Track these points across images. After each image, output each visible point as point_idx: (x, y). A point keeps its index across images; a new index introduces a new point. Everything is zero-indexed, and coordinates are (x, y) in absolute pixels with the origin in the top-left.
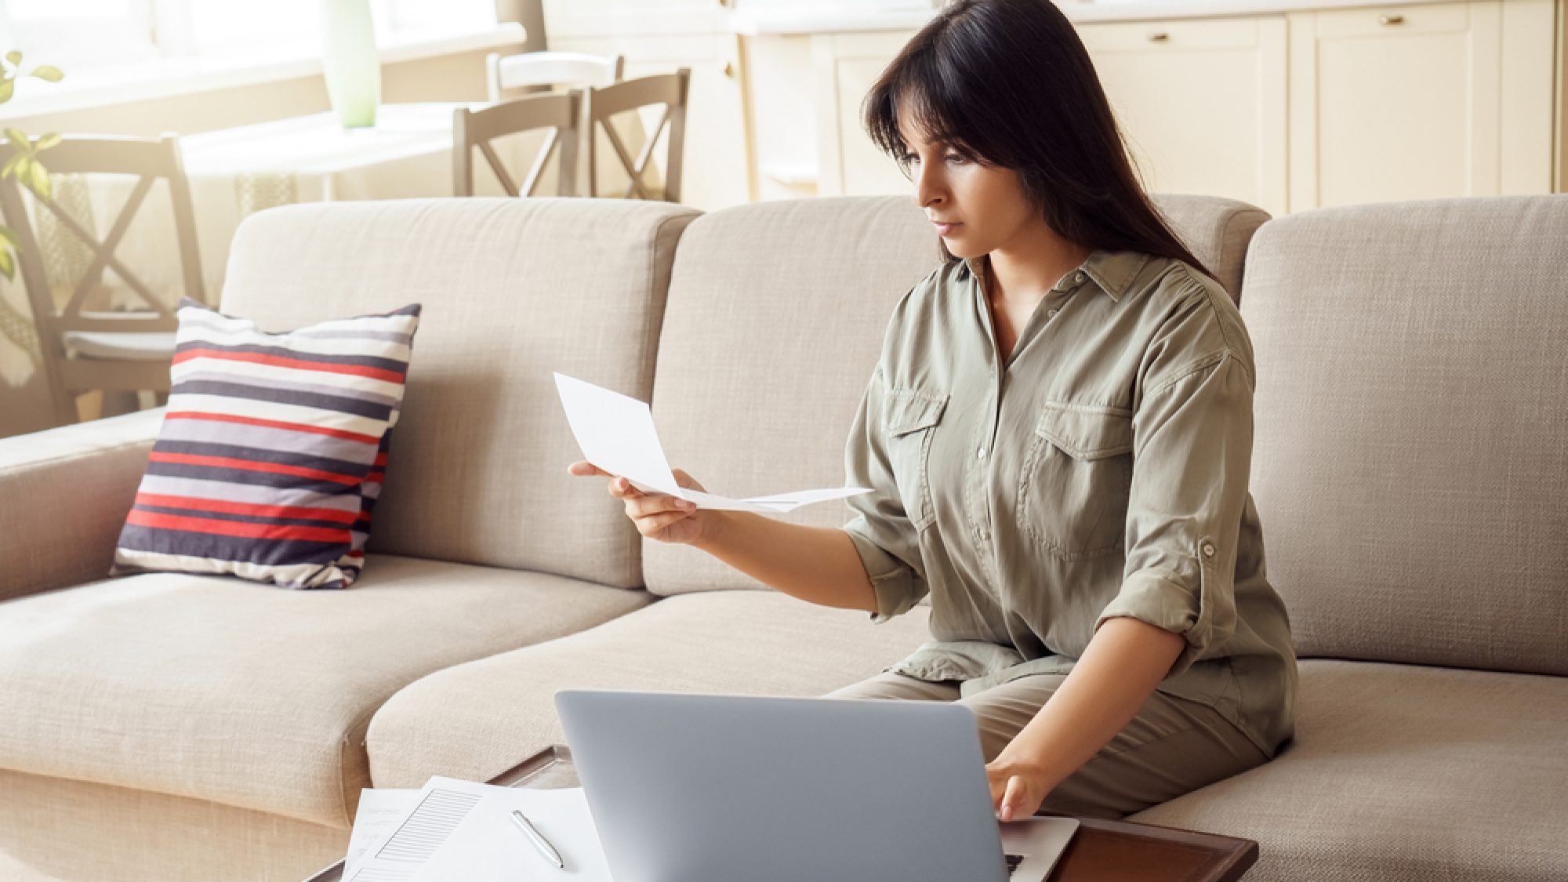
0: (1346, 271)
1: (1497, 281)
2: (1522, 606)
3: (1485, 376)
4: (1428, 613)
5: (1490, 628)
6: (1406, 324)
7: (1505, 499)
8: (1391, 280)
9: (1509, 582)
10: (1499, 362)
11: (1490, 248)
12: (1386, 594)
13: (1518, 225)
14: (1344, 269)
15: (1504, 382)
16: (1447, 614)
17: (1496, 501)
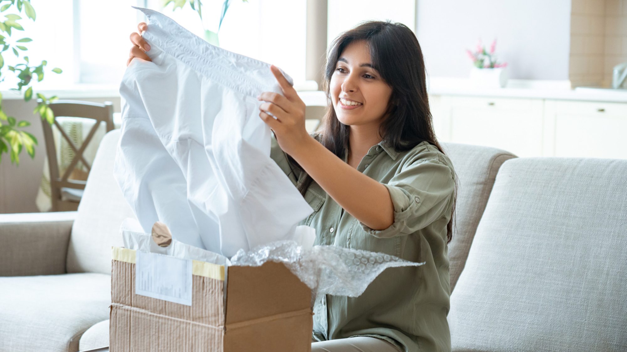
0: (534, 182)
1: (592, 192)
2: (582, 337)
3: (581, 233)
4: (542, 336)
5: (568, 345)
6: (554, 207)
7: (581, 288)
8: (551, 187)
9: (578, 326)
10: (588, 227)
11: (592, 177)
12: (524, 326)
13: (606, 168)
14: (533, 181)
15: (588, 236)
16: (551, 338)
17: (578, 289)
